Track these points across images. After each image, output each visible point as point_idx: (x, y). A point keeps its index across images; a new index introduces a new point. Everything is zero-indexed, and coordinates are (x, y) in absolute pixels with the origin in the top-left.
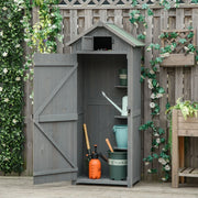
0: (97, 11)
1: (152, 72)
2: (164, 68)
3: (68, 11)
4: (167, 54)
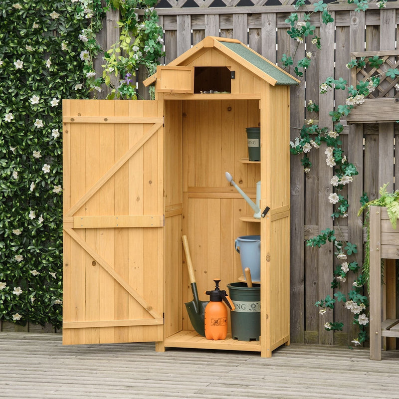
1: (333, 134)
2: (357, 125)
4: (360, 99)
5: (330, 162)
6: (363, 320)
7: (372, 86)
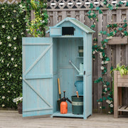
0: (69, 12)
1: (102, 48)
2: (110, 45)
3: (52, 12)
4: (111, 37)
5: (101, 57)
6: (112, 106)
7: (114, 33)
